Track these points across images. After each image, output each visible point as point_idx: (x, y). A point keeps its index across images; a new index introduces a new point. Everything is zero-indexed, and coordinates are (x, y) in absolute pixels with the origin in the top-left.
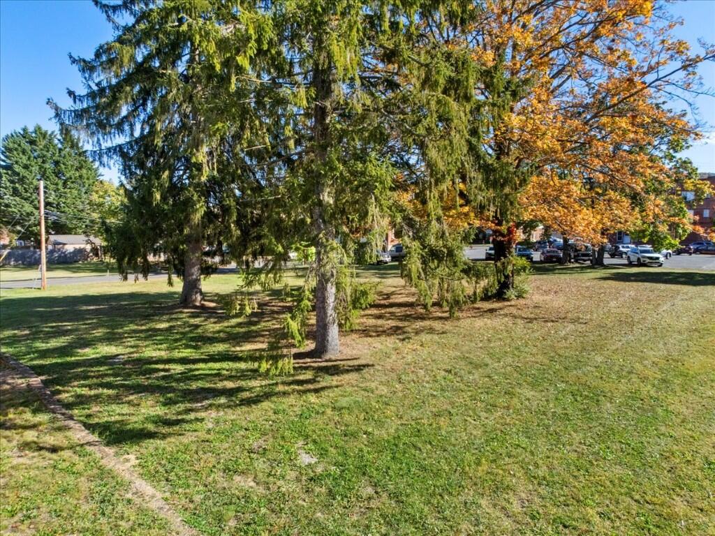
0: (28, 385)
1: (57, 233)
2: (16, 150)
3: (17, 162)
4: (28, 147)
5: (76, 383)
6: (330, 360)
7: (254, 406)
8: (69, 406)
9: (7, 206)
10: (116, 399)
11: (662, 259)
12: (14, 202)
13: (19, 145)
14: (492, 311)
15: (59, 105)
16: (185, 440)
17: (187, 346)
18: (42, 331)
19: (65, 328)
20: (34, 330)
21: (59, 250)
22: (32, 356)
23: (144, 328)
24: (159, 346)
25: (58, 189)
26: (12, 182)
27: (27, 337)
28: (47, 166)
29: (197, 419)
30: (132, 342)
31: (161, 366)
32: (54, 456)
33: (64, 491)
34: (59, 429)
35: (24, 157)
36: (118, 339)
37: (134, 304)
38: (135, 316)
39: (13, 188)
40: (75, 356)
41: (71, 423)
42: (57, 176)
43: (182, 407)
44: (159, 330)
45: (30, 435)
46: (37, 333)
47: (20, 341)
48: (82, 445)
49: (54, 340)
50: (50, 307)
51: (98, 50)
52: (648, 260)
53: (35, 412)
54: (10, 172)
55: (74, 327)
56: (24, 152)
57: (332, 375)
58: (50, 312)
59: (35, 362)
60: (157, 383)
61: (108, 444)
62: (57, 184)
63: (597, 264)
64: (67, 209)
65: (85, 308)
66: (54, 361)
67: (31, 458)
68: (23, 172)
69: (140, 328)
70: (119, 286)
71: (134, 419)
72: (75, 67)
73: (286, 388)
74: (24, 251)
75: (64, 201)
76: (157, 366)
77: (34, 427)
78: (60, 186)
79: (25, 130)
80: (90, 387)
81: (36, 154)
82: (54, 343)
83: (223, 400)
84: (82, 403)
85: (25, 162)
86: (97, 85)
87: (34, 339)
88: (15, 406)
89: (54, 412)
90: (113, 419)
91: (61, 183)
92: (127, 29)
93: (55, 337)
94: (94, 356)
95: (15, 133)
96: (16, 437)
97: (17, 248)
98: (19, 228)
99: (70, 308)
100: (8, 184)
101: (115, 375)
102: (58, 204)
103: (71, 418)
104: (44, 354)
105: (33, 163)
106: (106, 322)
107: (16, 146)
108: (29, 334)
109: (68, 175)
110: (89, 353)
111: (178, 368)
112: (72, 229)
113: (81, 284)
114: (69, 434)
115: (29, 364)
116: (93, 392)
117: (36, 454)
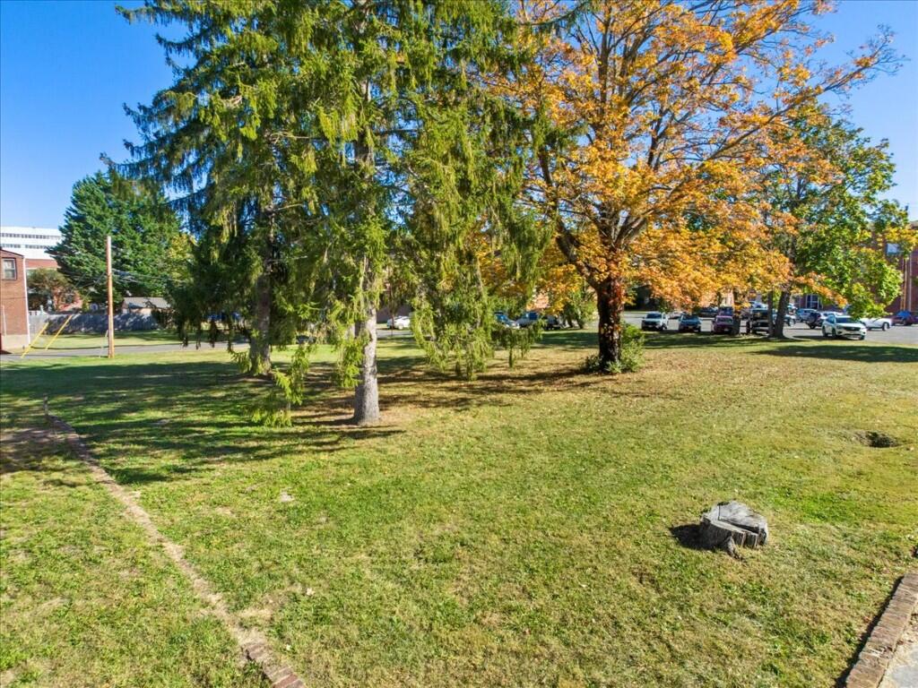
0: (66, 440)
1: (135, 295)
2: (89, 198)
3: (89, 213)
4: (102, 195)
5: (112, 440)
6: (366, 427)
7: (264, 461)
8: (100, 456)
9: (79, 263)
10: (144, 453)
11: (863, 330)
12: (87, 259)
13: (92, 193)
14: (584, 385)
15: (113, 160)
16: (188, 483)
17: (233, 412)
18: (96, 398)
19: (121, 395)
20: (88, 396)
21: (134, 315)
22: (80, 418)
23: (199, 396)
24: (206, 412)
25: (136, 244)
26: (85, 236)
27: (80, 403)
28: (124, 217)
29: (209, 469)
30: (180, 408)
31: (197, 429)
32: (73, 489)
33: (72, 510)
34: (83, 472)
35: (97, 207)
36: (167, 405)
37: (198, 374)
38: (196, 385)
39: (85, 242)
40: (120, 419)
41: (95, 468)
42: (135, 229)
43: (199, 459)
44: (215, 398)
45: (56, 476)
46: (90, 399)
47: (72, 406)
48: (97, 483)
49: (106, 405)
50: (112, 375)
51: (156, 98)
52: (845, 332)
53: (66, 460)
54: (81, 224)
55: (130, 394)
56: (97, 200)
57: (356, 439)
58: (110, 380)
59: (81, 424)
60: (187, 441)
61: (120, 484)
62: (134, 238)
63: (774, 336)
64: (145, 267)
65: (147, 376)
66: (98, 423)
67: (52, 490)
68: (95, 224)
69: (195, 396)
70: (193, 355)
71: (151, 467)
72: (130, 119)
73: (304, 448)
74: (97, 315)
75: (141, 257)
76: (193, 429)
77: (62, 470)
78: (138, 241)
79: (98, 175)
80: (123, 444)
81: (111, 203)
82: (104, 408)
83: (239, 456)
84: (111, 455)
85: (98, 212)
86: (156, 135)
87: (87, 404)
88: (50, 455)
89: (82, 459)
90: (133, 467)
91: (138, 236)
92: (188, 72)
93: (107, 403)
94: (139, 420)
95: (88, 179)
96: (44, 476)
97: (90, 312)
98: (92, 289)
99: (133, 376)
100: (80, 238)
101: (150, 435)
102: (136, 261)
103: (97, 464)
104: (91, 417)
105: (108, 214)
106: (164, 390)
107: (89, 194)
108: (84, 400)
109: (147, 228)
110: (134, 417)
111: (213, 430)
112: (150, 290)
113: (152, 352)
114: (91, 475)
115: (74, 425)
116: (124, 447)
117: (58, 488)
